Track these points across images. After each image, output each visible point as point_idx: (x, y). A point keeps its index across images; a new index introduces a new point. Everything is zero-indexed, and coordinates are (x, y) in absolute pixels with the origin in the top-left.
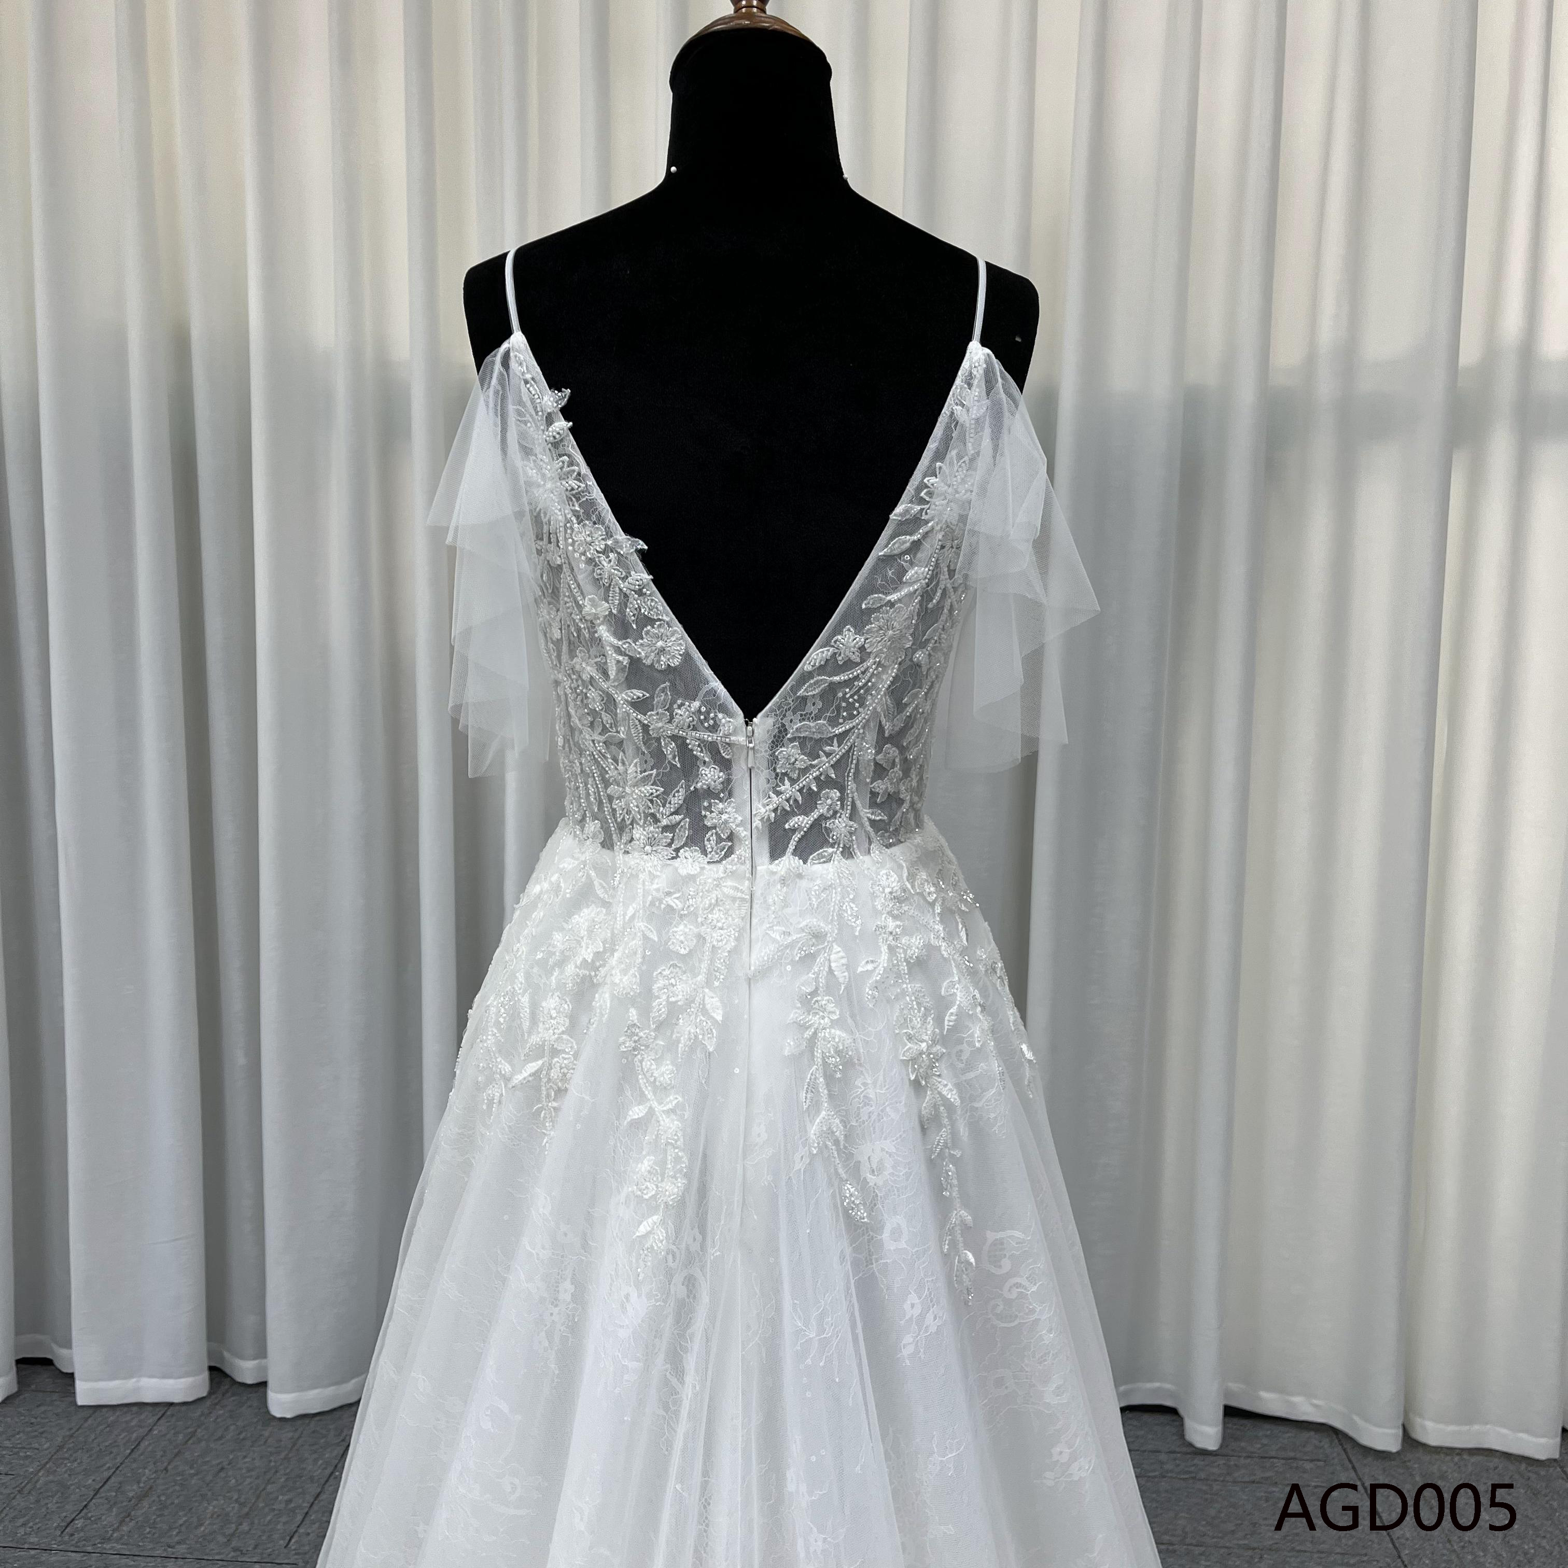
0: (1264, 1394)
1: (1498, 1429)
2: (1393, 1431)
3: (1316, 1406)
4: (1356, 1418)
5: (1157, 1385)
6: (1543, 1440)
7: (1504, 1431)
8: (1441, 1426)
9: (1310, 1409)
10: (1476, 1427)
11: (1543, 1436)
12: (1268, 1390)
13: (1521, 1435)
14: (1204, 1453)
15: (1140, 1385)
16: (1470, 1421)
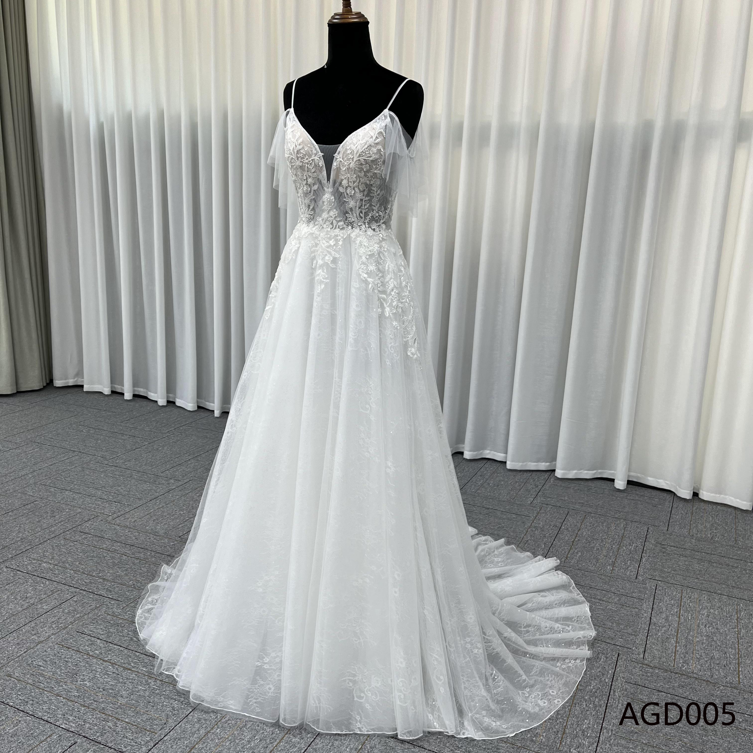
0: (649, 478)
1: (731, 497)
2: (689, 492)
3: (667, 484)
4: (677, 487)
5: (613, 472)
6: (745, 503)
7: (733, 498)
8: (709, 494)
9: (664, 484)
10: (722, 496)
11: (745, 501)
12: (650, 477)
13: (738, 500)
14: (619, 490)
15: (606, 471)
16: (720, 493)
